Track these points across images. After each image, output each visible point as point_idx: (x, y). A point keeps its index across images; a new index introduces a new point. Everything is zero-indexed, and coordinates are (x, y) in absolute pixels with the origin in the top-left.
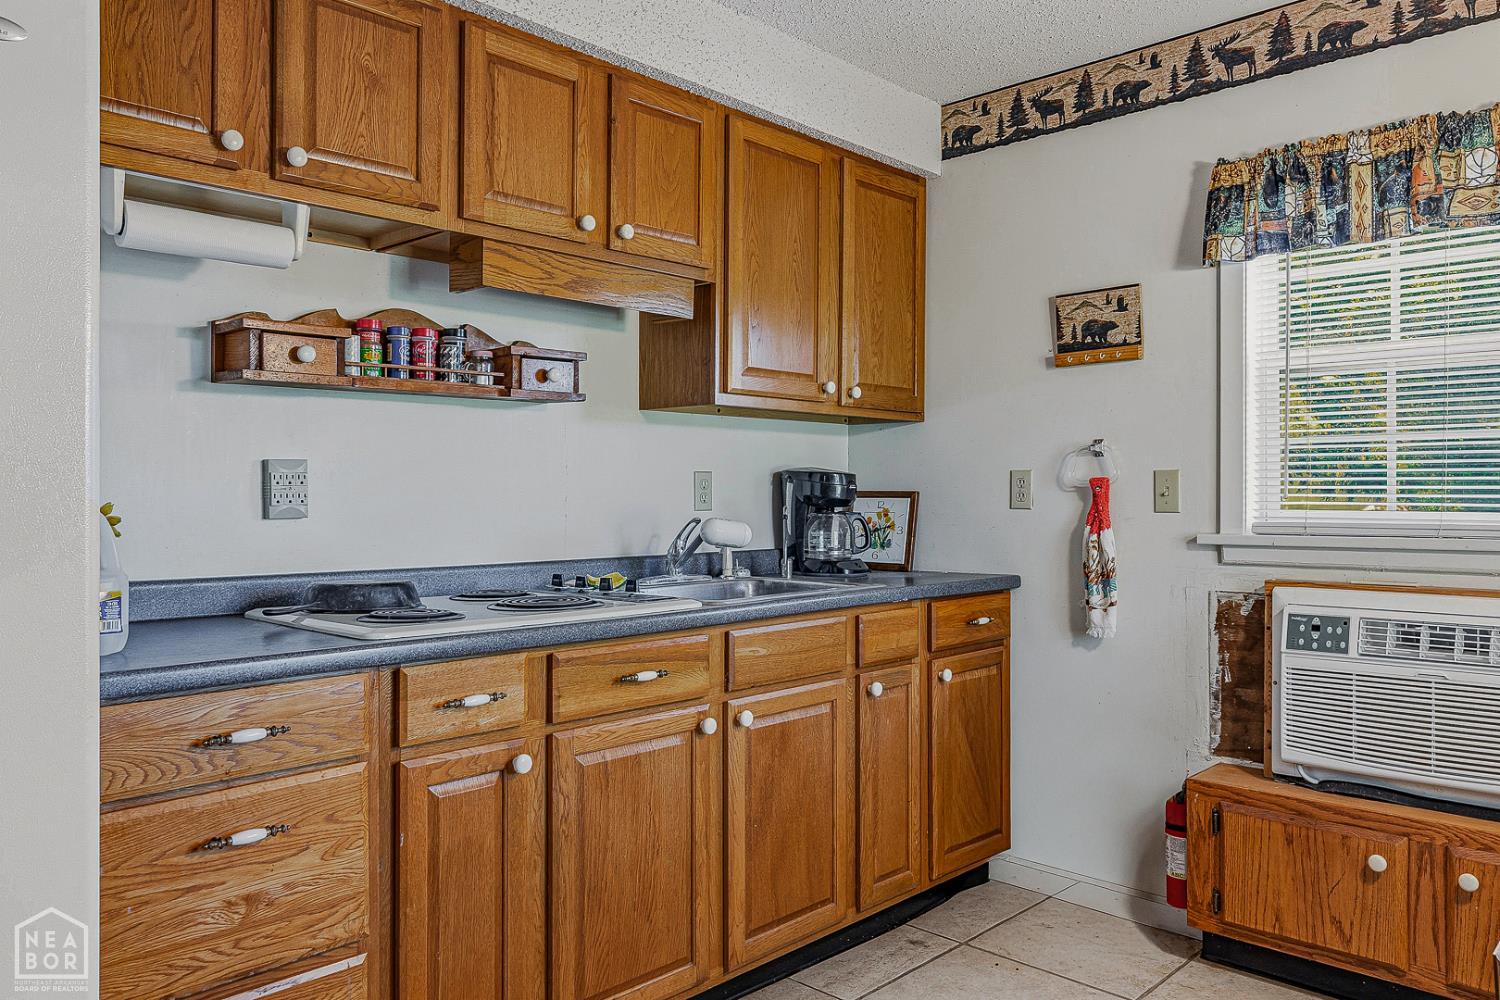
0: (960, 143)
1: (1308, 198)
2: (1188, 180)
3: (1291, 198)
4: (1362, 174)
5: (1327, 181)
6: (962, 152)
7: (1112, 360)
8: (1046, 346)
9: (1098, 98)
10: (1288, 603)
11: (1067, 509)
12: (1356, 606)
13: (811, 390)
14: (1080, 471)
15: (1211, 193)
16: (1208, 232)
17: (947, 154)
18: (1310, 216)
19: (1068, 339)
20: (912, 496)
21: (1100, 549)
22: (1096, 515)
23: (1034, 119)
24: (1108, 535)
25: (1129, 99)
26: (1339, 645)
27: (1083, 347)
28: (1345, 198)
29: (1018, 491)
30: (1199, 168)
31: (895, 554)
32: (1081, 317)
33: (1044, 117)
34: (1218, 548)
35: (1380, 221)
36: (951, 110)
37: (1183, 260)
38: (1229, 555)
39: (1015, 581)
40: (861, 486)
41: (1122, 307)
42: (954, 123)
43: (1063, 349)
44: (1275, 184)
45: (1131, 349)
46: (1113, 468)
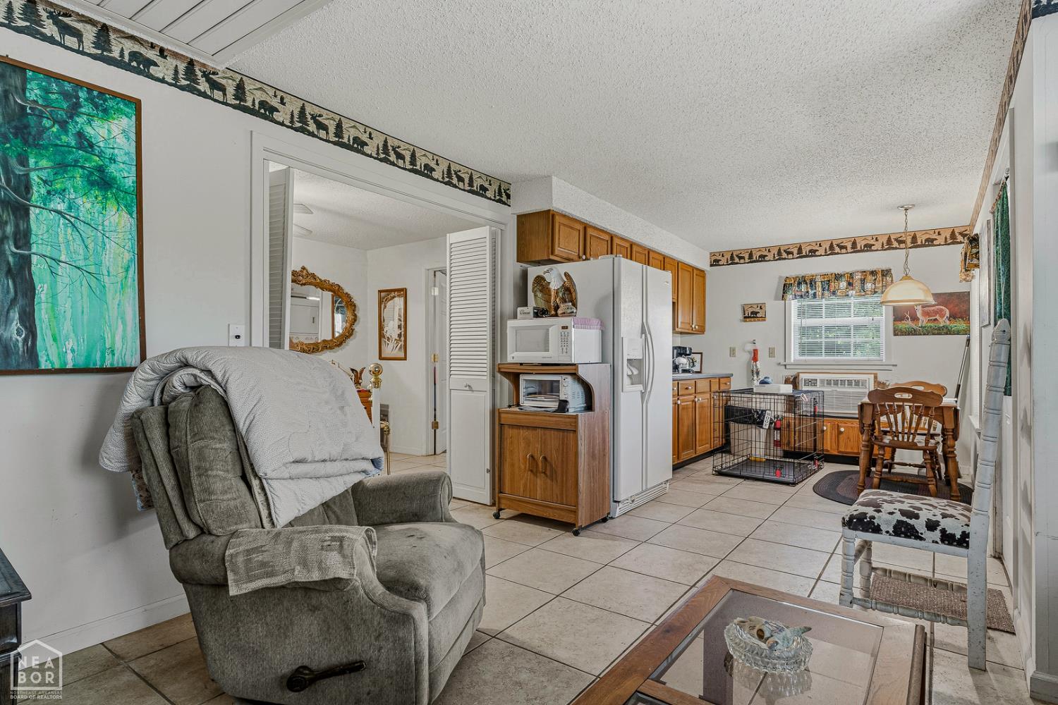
0: (715, 263)
1: (807, 288)
2: (777, 280)
3: (803, 287)
4: (819, 284)
5: (811, 283)
6: (716, 265)
7: (759, 321)
8: (740, 316)
9: (754, 257)
10: (803, 376)
11: (746, 357)
12: (818, 377)
13: (688, 327)
14: (750, 347)
15: (785, 285)
16: (784, 293)
17: (711, 265)
18: (808, 292)
19: (746, 315)
20: (701, 353)
21: (756, 366)
22: (755, 359)
23: (737, 260)
24: (757, 362)
25: (762, 258)
26: (815, 385)
27: (751, 317)
28: (816, 289)
29: (732, 352)
30: (780, 277)
31: (697, 368)
32: (750, 310)
33: (740, 260)
34: (785, 365)
35: (823, 294)
36: (713, 254)
37: (776, 298)
38: (788, 367)
39: (732, 375)
40: (693, 351)
41: (761, 308)
42: (714, 258)
43: (745, 317)
44: (799, 284)
45: (763, 318)
46: (758, 346)
